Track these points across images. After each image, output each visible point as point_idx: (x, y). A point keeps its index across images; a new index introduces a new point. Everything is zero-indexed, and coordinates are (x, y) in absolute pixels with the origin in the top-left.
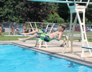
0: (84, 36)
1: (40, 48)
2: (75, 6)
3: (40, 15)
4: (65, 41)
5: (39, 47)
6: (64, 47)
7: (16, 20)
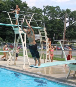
2: (19, 29)
6: (7, 61)
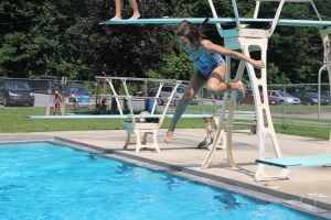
0: (265, 117)
1: (137, 153)
2: (238, 31)
3: (138, 56)
4: (209, 132)
5: (134, 150)
6: (206, 148)
7: (68, 69)
